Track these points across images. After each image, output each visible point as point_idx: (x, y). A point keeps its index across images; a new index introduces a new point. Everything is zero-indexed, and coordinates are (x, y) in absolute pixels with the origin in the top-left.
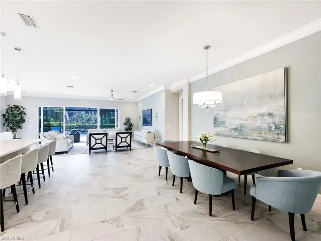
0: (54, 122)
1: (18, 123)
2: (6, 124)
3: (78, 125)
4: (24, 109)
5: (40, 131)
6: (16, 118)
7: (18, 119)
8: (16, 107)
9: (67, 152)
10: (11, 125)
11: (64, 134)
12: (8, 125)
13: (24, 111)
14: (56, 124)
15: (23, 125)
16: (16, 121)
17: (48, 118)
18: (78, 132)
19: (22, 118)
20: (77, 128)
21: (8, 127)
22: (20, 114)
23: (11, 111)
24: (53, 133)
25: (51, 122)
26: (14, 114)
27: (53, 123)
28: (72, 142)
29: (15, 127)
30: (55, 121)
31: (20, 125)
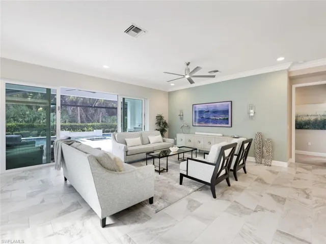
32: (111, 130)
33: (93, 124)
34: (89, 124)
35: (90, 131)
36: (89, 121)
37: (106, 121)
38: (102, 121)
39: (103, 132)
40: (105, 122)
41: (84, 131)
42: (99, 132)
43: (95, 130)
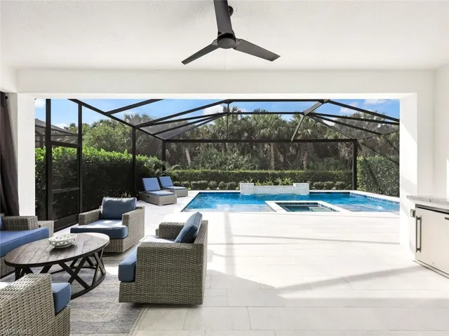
32: (325, 184)
33: (293, 171)
34: (286, 172)
35: (287, 184)
36: (286, 167)
37: (316, 167)
38: (308, 167)
39: (311, 189)
40: (313, 169)
41: (277, 184)
42: (303, 188)
43: (294, 184)
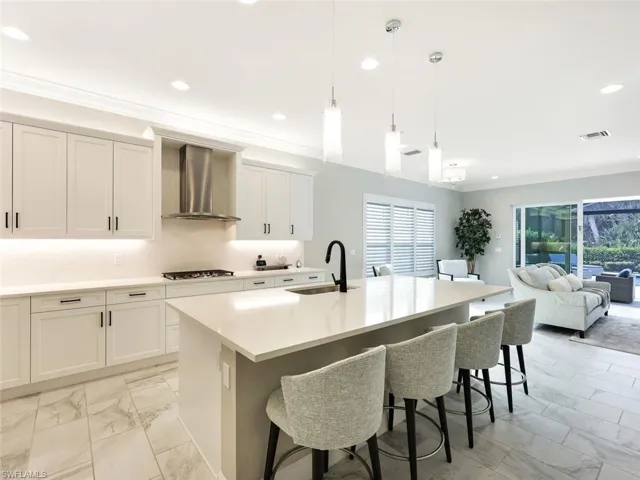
0: (557, 243)
1: (478, 244)
2: (460, 245)
3: (628, 252)
4: (488, 215)
5: (518, 263)
6: (475, 233)
7: (478, 235)
8: (476, 213)
9: (582, 335)
10: (467, 247)
11: (578, 278)
12: (462, 248)
13: (488, 218)
14: (561, 247)
15: (487, 247)
16: (475, 240)
17: (543, 234)
18: (625, 275)
19: (485, 234)
20: (626, 259)
21: (464, 252)
22: (482, 225)
23: (468, 220)
24: (545, 270)
25: (549, 243)
26: (472, 225)
27: (553, 244)
28: (603, 304)
29: (473, 251)
30: (561, 241)
31: (482, 247)
